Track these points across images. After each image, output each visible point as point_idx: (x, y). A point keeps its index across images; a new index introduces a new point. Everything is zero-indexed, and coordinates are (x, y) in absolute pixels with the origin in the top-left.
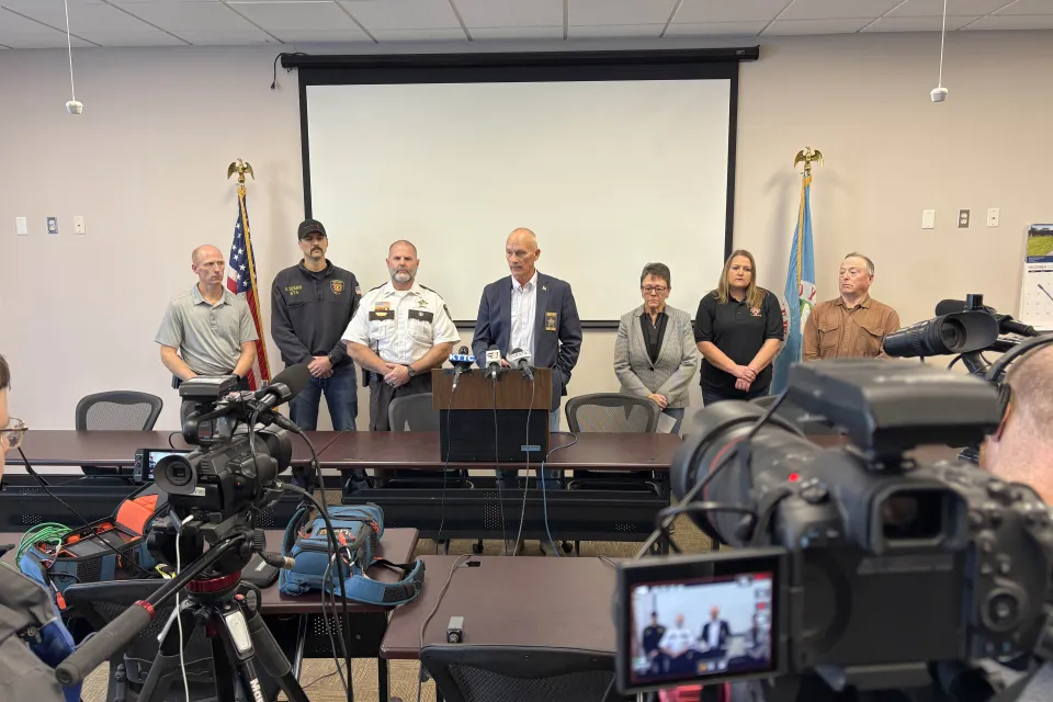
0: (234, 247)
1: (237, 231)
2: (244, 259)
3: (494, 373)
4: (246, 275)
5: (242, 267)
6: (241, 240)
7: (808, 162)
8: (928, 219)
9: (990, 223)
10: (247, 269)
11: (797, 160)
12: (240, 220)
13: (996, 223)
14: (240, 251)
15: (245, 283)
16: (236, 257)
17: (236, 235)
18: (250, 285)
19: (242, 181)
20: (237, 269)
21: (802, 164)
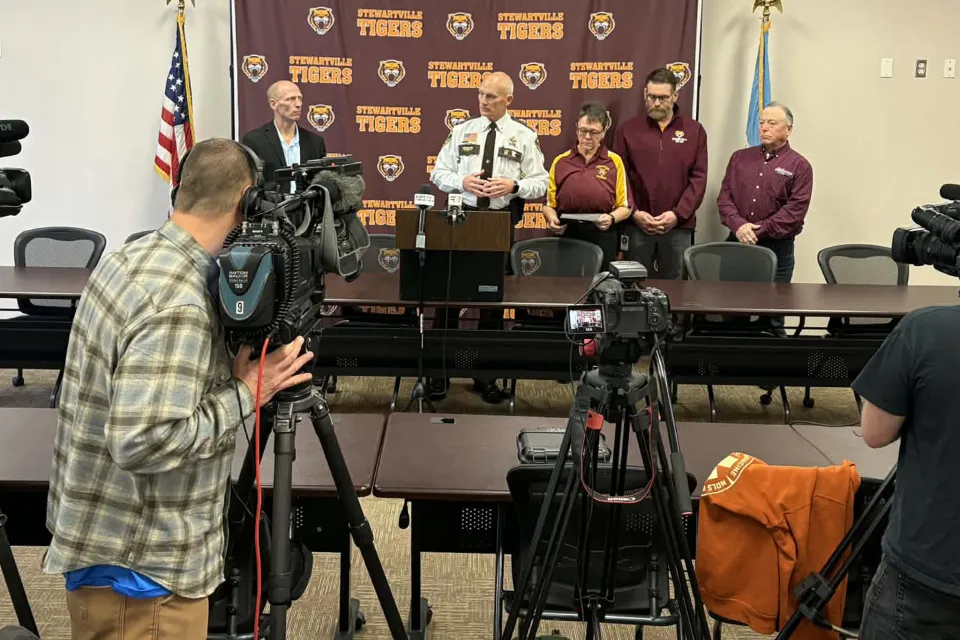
0: (171, 77)
1: (175, 61)
2: (182, 89)
3: (454, 216)
4: (184, 107)
5: (181, 99)
6: (178, 70)
7: (767, 8)
8: (886, 67)
9: (947, 73)
10: (185, 100)
11: (756, 5)
12: (178, 49)
13: (952, 74)
14: (179, 82)
15: (183, 115)
16: (173, 88)
17: (174, 63)
18: (187, 117)
19: (183, 8)
20: (175, 99)
21: (761, 9)
